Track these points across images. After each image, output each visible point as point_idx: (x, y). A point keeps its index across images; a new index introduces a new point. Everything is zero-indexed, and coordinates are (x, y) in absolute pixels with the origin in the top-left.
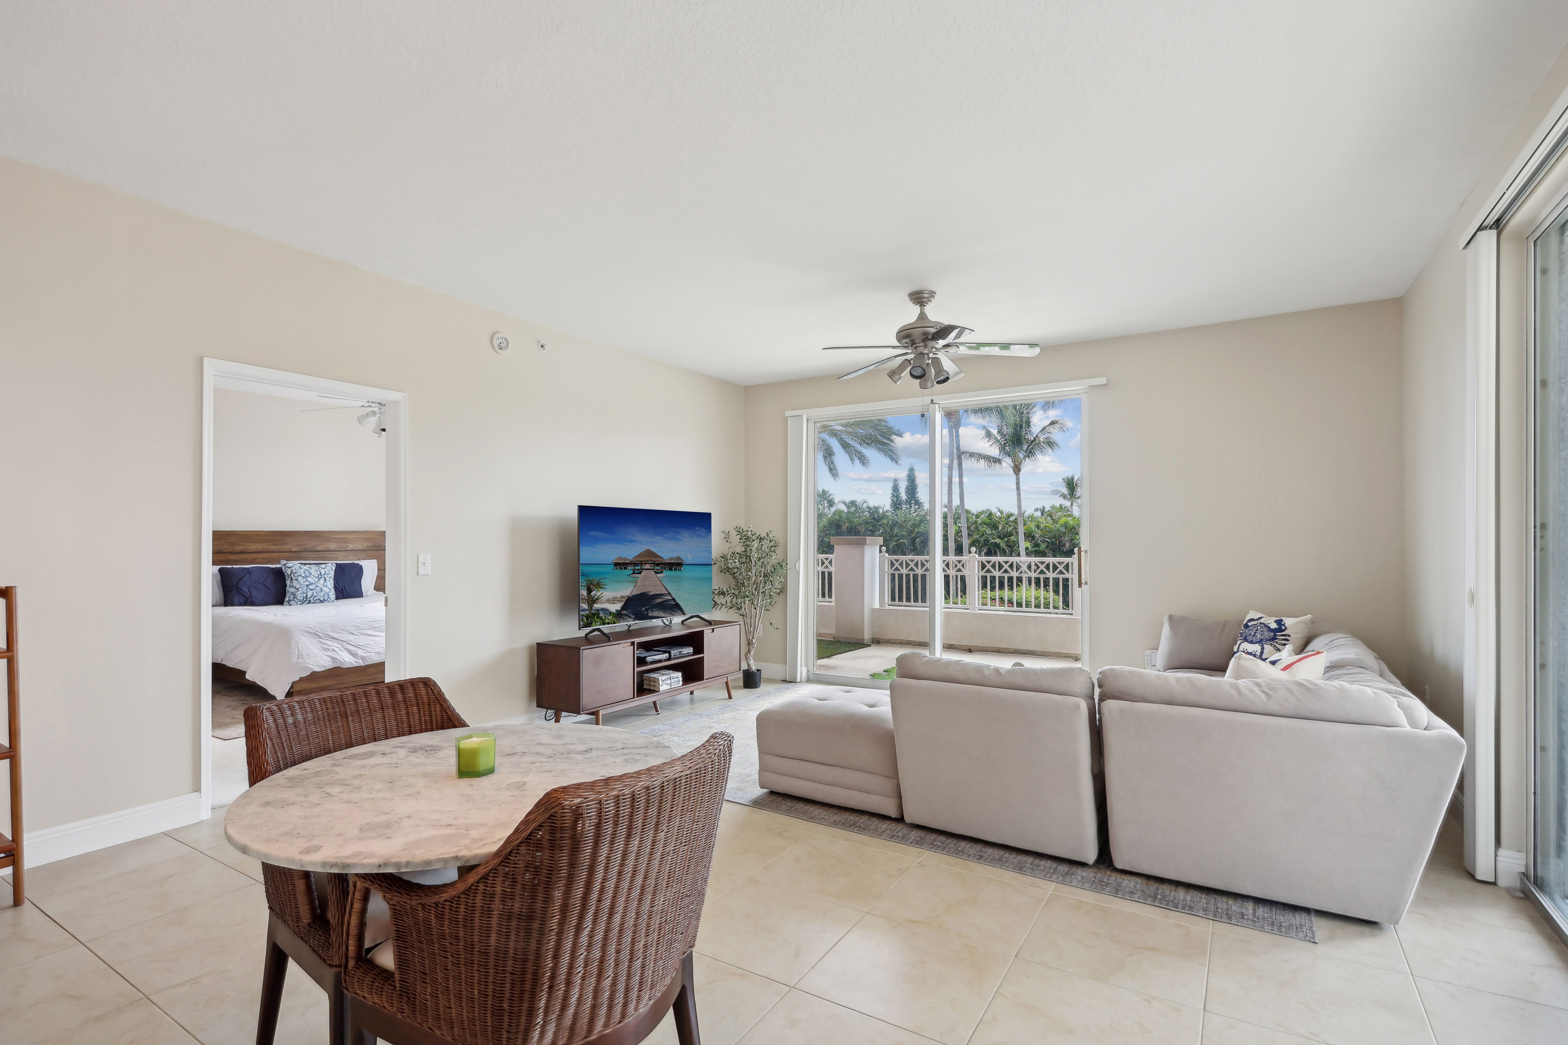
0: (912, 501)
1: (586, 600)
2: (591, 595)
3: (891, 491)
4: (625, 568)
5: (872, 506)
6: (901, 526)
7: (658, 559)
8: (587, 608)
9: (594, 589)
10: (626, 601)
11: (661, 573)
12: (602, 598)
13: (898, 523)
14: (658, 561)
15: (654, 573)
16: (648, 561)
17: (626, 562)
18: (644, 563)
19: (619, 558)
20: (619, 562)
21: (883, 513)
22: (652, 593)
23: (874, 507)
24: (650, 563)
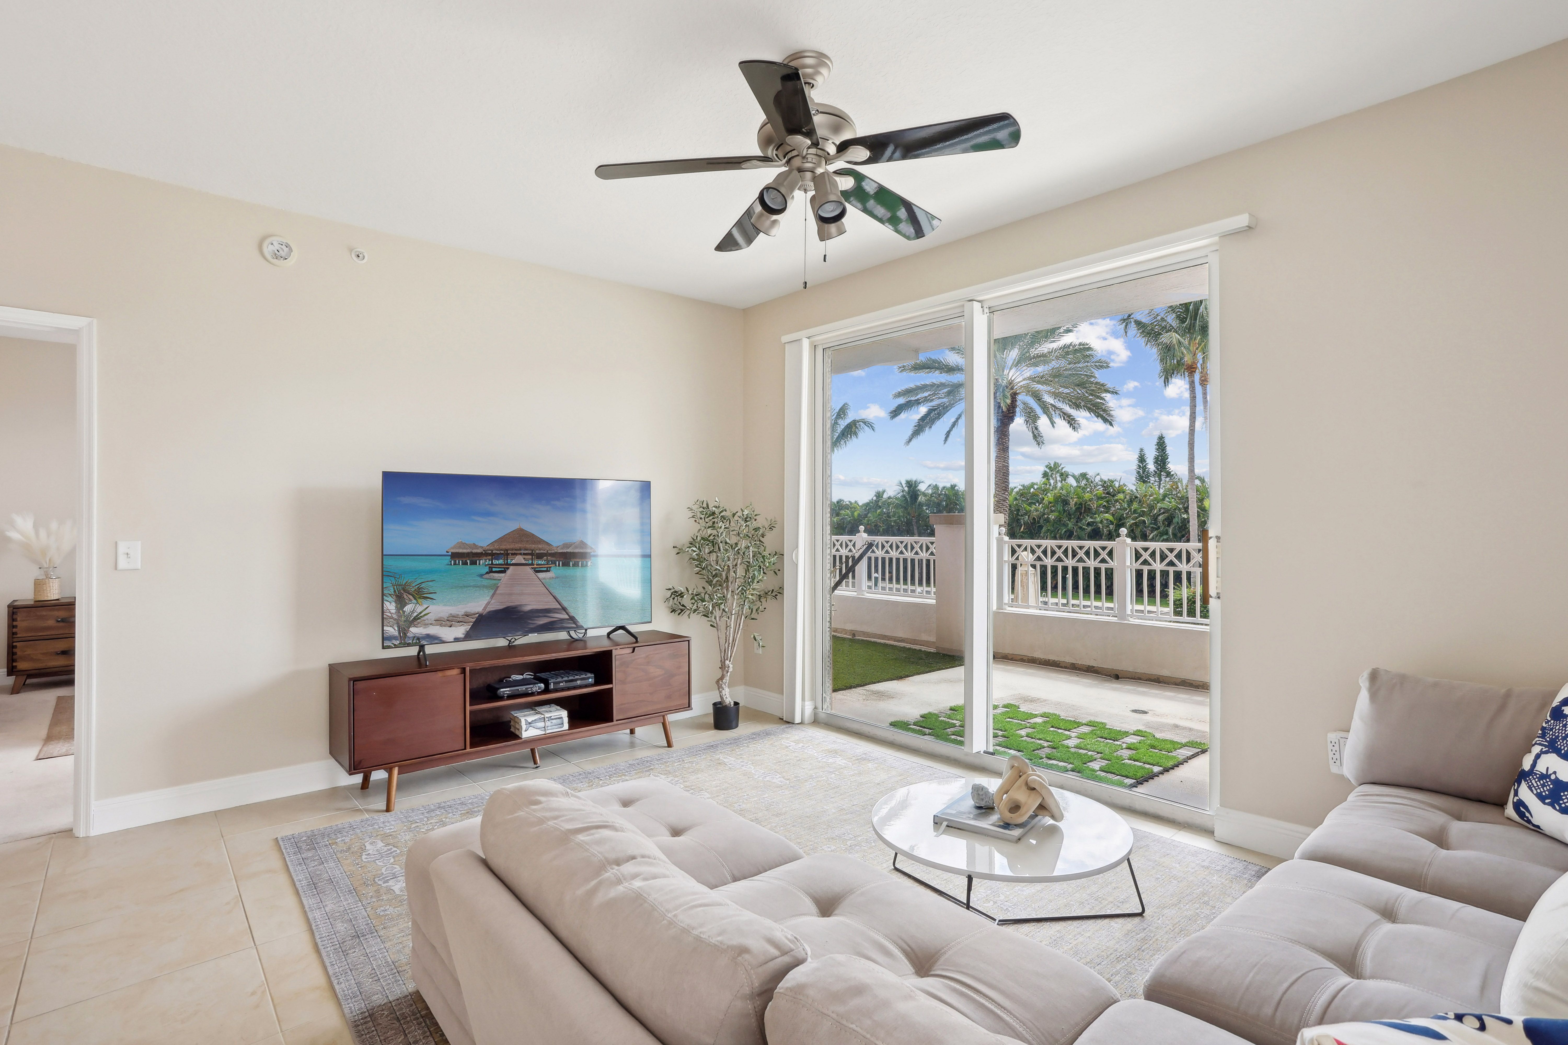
0: (1162, 473)
1: (395, 619)
2: (404, 612)
3: (1137, 462)
4: (474, 563)
5: (1106, 479)
6: (1140, 502)
7: (540, 546)
8: (396, 634)
9: (411, 600)
10: (475, 623)
11: (547, 571)
12: (426, 617)
13: (1136, 497)
14: (540, 549)
15: (531, 572)
16: (520, 550)
17: (475, 551)
18: (512, 554)
19: (462, 545)
20: (461, 551)
21: (1119, 487)
22: (528, 608)
23: (1108, 480)
24: (525, 554)
